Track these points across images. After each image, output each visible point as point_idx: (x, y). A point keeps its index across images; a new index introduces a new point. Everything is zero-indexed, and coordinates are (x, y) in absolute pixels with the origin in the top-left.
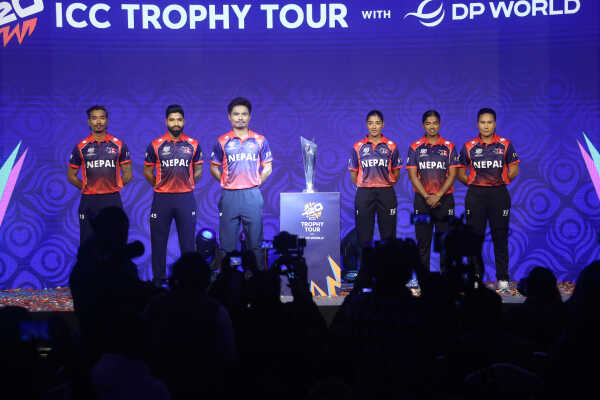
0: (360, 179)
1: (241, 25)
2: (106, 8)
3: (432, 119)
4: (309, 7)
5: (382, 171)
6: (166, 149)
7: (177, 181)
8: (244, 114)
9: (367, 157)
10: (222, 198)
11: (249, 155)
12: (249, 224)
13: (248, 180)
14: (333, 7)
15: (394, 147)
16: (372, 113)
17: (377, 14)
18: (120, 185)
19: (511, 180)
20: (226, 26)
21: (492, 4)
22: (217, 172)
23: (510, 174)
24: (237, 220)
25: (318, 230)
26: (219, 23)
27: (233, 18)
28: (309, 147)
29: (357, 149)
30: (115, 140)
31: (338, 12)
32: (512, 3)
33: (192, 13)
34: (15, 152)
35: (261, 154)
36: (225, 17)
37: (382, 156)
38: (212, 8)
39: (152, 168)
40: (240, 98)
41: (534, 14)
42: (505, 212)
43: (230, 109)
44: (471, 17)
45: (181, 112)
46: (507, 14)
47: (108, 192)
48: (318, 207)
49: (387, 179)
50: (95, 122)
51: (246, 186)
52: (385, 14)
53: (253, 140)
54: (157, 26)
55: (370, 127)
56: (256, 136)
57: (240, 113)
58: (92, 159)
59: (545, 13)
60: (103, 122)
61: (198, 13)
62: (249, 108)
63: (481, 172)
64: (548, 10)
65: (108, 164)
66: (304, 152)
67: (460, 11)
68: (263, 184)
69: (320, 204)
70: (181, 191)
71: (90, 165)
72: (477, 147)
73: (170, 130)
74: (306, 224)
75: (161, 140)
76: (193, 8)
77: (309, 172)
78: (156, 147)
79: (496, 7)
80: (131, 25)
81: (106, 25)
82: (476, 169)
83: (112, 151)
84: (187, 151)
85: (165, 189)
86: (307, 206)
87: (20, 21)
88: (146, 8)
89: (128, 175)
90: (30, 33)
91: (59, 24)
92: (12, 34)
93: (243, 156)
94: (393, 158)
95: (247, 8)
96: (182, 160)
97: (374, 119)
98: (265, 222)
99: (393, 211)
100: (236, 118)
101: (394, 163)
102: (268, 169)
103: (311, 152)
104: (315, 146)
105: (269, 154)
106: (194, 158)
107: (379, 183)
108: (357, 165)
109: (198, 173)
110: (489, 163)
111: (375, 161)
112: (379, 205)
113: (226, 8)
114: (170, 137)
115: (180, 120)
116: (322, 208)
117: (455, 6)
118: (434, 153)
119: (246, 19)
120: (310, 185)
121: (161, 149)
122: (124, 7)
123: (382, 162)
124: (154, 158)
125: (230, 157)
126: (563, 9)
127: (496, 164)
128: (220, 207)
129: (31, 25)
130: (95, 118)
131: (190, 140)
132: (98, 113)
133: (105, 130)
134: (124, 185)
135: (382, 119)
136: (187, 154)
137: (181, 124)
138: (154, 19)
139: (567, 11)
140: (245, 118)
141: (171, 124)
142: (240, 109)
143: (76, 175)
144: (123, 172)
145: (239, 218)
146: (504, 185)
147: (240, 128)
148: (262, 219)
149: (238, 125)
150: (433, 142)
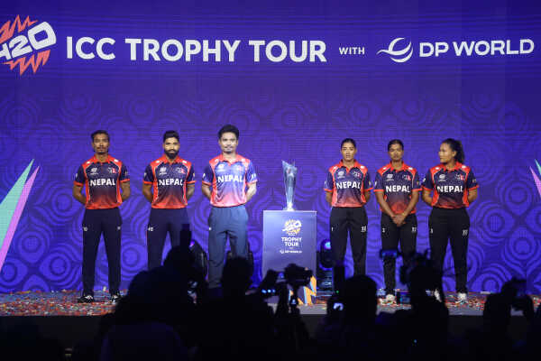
0: (335, 199)
1: (231, 59)
2: (112, 41)
3: (395, 146)
4: (292, 43)
5: (355, 192)
6: (163, 170)
7: (172, 199)
8: (232, 140)
9: (342, 180)
10: (211, 214)
11: (236, 177)
12: (235, 238)
13: (234, 198)
14: (313, 43)
15: (366, 171)
16: (346, 140)
17: (353, 51)
18: (120, 201)
19: (470, 202)
20: (218, 59)
21: (455, 44)
22: (208, 191)
23: (470, 198)
24: (224, 236)
25: (297, 244)
26: (212, 56)
27: (224, 52)
28: (290, 170)
29: (332, 172)
30: (116, 161)
31: (317, 48)
32: (473, 43)
33: (188, 47)
34: (28, 169)
35: (247, 176)
36: (217, 51)
37: (355, 179)
38: (206, 43)
39: (149, 186)
40: (230, 126)
41: (493, 53)
42: (465, 232)
43: (220, 135)
44: (437, 55)
45: (177, 137)
46: (469, 53)
47: (109, 207)
48: (297, 224)
49: (359, 200)
50: (98, 144)
51: (233, 204)
52: (360, 51)
53: (240, 163)
54: (157, 58)
55: (345, 152)
56: (243, 160)
57: (229, 140)
58: (94, 178)
59: (503, 53)
60: (105, 144)
61: (193, 47)
62: (237, 134)
63: (443, 195)
64: (505, 50)
65: (109, 182)
66: (286, 175)
67: (427, 50)
68: (248, 202)
69: (298, 222)
70: (175, 207)
71: (93, 183)
72: (440, 173)
73: (167, 153)
74: (286, 239)
75: (158, 162)
76: (189, 43)
77: (290, 192)
78: (154, 168)
79: (459, 46)
80: (133, 57)
81: (112, 56)
82: (440, 193)
83: (113, 171)
84: (182, 171)
85: (161, 206)
86: (287, 223)
87: (35, 52)
88: (147, 42)
89: (127, 192)
90: (44, 63)
91: (70, 55)
92: (28, 64)
93: (231, 177)
94: (365, 181)
95: (237, 43)
96: (177, 180)
97: (348, 145)
98: (249, 234)
99: (364, 229)
100: (224, 143)
101: (366, 186)
102: (253, 189)
103: (292, 174)
104: (296, 169)
105: (254, 176)
106: (188, 178)
107: (351, 203)
108: (332, 186)
109: (191, 191)
110: (451, 188)
111: (349, 183)
112: (352, 223)
113: (218, 43)
114: (167, 159)
115: (175, 144)
116: (300, 225)
117: (422, 45)
118: (399, 178)
119: (236, 53)
120: (290, 204)
121: (158, 170)
122: (127, 41)
123: (355, 185)
124: (151, 177)
125: (219, 178)
126: (519, 49)
127: (457, 189)
128: (210, 222)
129: (45, 56)
130: (98, 141)
131: (184, 162)
132: (101, 137)
133: (108, 152)
134: (123, 201)
135: (355, 146)
136: (181, 175)
137: (176, 148)
138: (154, 52)
139: (522, 52)
140: (233, 144)
141: (168, 148)
142: (229, 136)
143: (80, 192)
144: (122, 190)
145: (226, 232)
146: (464, 208)
147: (228, 153)
148: (247, 232)
149: (226, 150)
150: (398, 167)
